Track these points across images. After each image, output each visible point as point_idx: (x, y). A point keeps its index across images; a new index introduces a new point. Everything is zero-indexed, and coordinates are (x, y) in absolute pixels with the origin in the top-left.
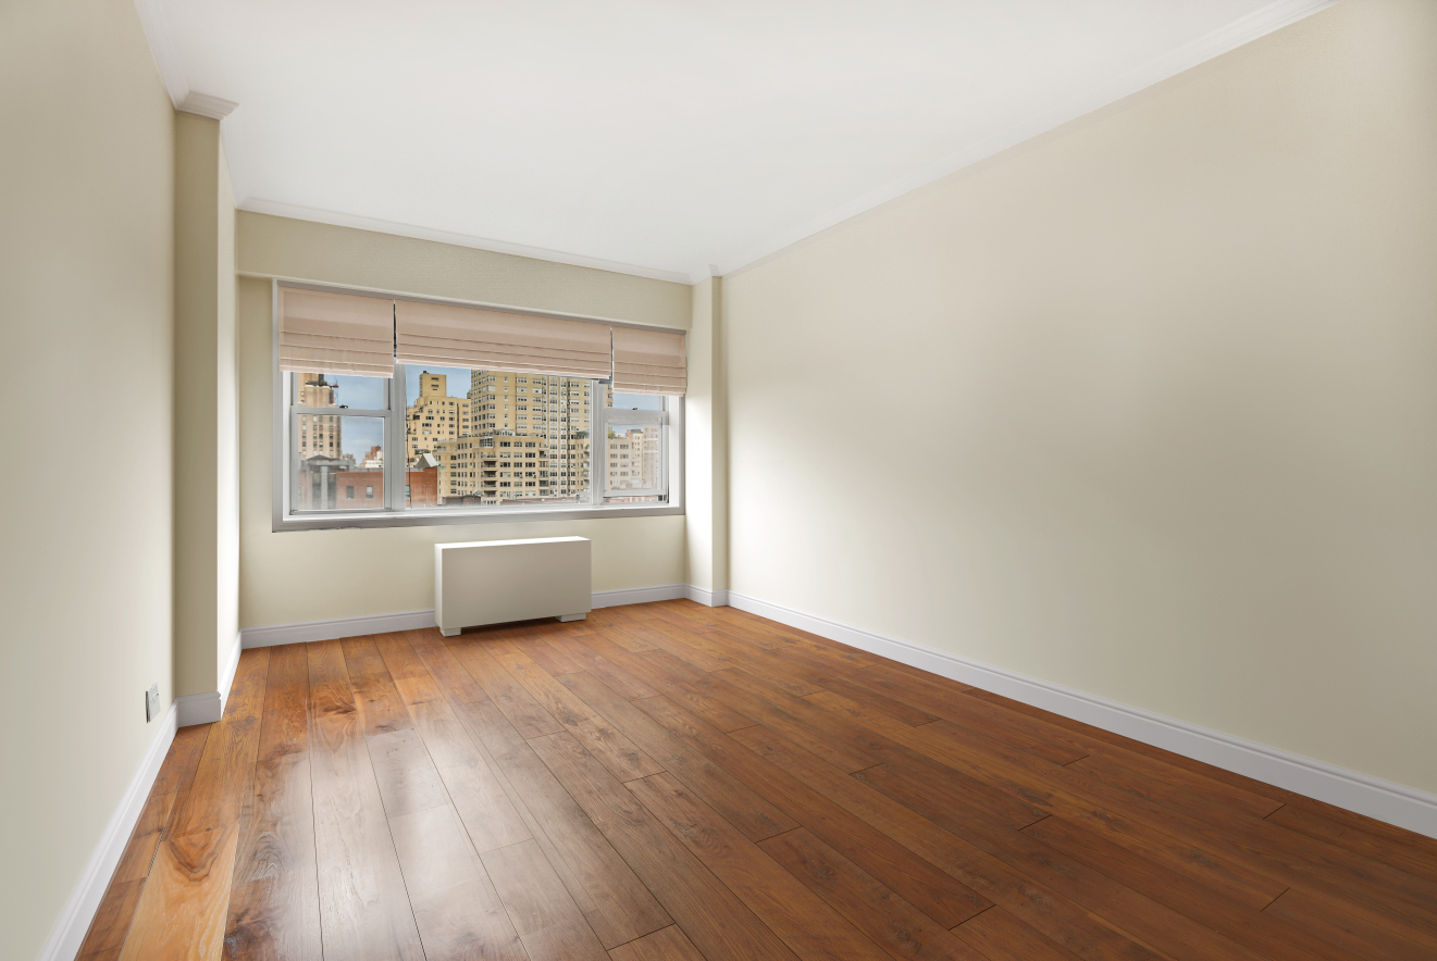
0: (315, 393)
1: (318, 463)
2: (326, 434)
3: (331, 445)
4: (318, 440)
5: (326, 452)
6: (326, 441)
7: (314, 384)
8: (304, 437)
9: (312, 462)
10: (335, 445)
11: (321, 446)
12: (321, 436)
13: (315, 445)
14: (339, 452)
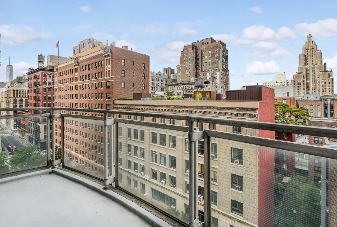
0: (323, 74)
1: (326, 97)
2: (327, 88)
3: (329, 91)
4: (324, 90)
5: (328, 94)
6: (327, 90)
7: (322, 72)
8: (319, 89)
9: (324, 97)
10: (331, 91)
11: (325, 92)
12: (325, 88)
13: (323, 92)
14: (333, 94)
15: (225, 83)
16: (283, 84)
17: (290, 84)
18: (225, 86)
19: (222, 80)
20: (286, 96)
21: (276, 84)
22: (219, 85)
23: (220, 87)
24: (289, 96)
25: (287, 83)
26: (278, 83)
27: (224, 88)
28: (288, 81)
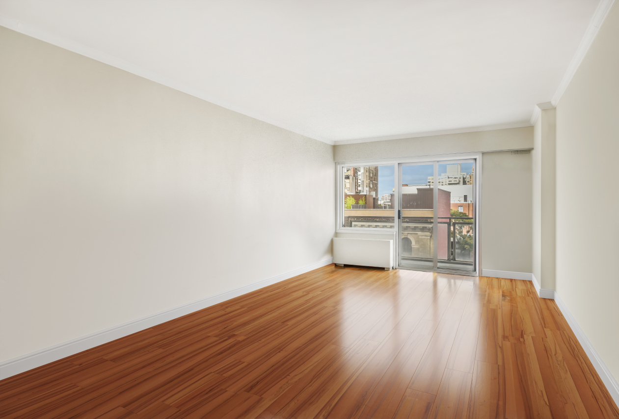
15: (371, 178)
16: (458, 181)
17: (467, 180)
18: (371, 183)
19: (368, 174)
20: (462, 202)
21: (448, 180)
22: (363, 181)
23: (365, 185)
24: (466, 201)
25: (464, 178)
26: (450, 179)
27: (371, 186)
28: (465, 177)
